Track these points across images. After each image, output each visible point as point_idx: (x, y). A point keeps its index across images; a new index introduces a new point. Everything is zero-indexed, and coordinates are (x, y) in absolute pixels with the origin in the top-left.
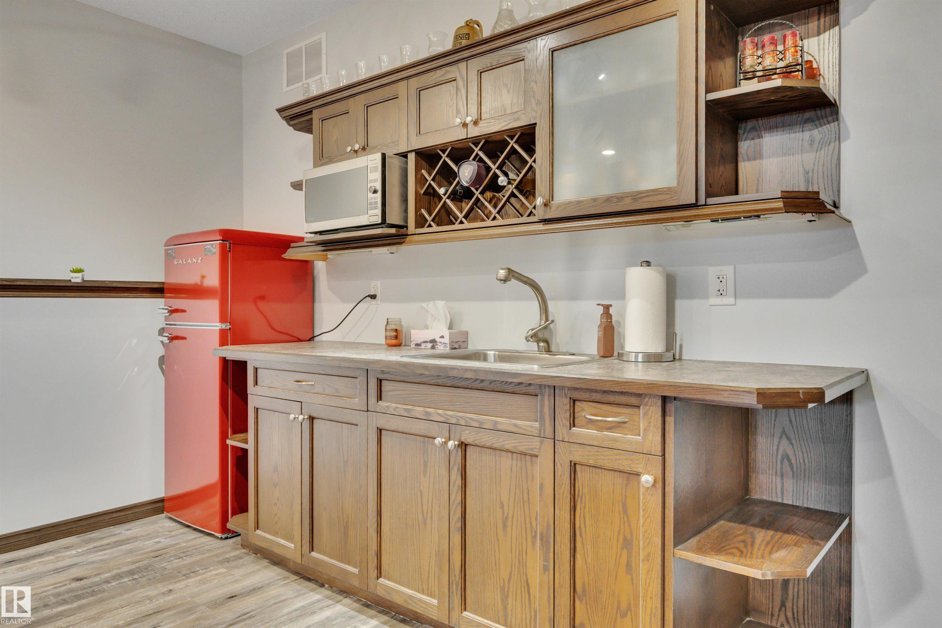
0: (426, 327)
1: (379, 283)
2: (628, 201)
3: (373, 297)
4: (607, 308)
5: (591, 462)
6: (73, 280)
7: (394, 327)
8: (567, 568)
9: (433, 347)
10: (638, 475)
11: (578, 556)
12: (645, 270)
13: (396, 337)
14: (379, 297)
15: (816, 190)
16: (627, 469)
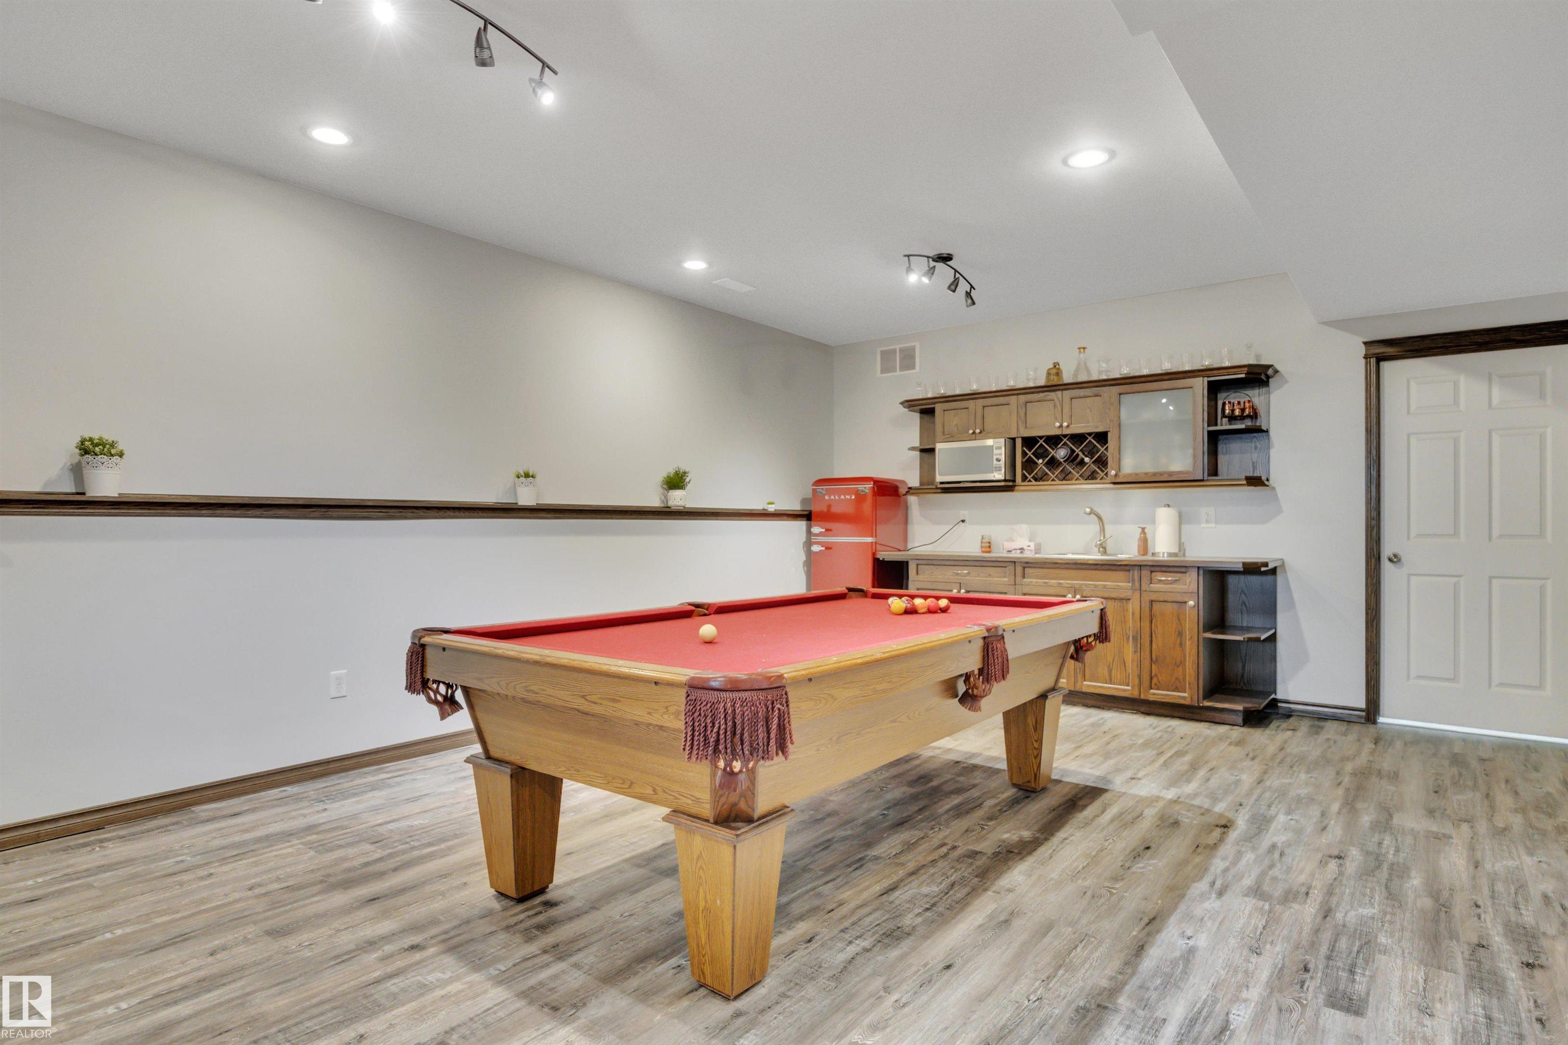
0: (1013, 541)
1: (966, 512)
2: (1166, 475)
3: (963, 521)
4: (1143, 529)
5: (1161, 599)
6: (770, 510)
7: (987, 540)
8: (1148, 649)
9: (1022, 552)
10: (1186, 602)
11: (1154, 644)
12: (1166, 509)
13: (990, 547)
14: (967, 520)
15: (1259, 475)
16: (1180, 600)
